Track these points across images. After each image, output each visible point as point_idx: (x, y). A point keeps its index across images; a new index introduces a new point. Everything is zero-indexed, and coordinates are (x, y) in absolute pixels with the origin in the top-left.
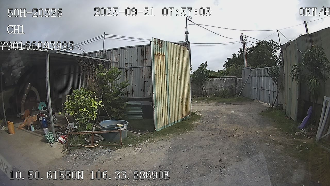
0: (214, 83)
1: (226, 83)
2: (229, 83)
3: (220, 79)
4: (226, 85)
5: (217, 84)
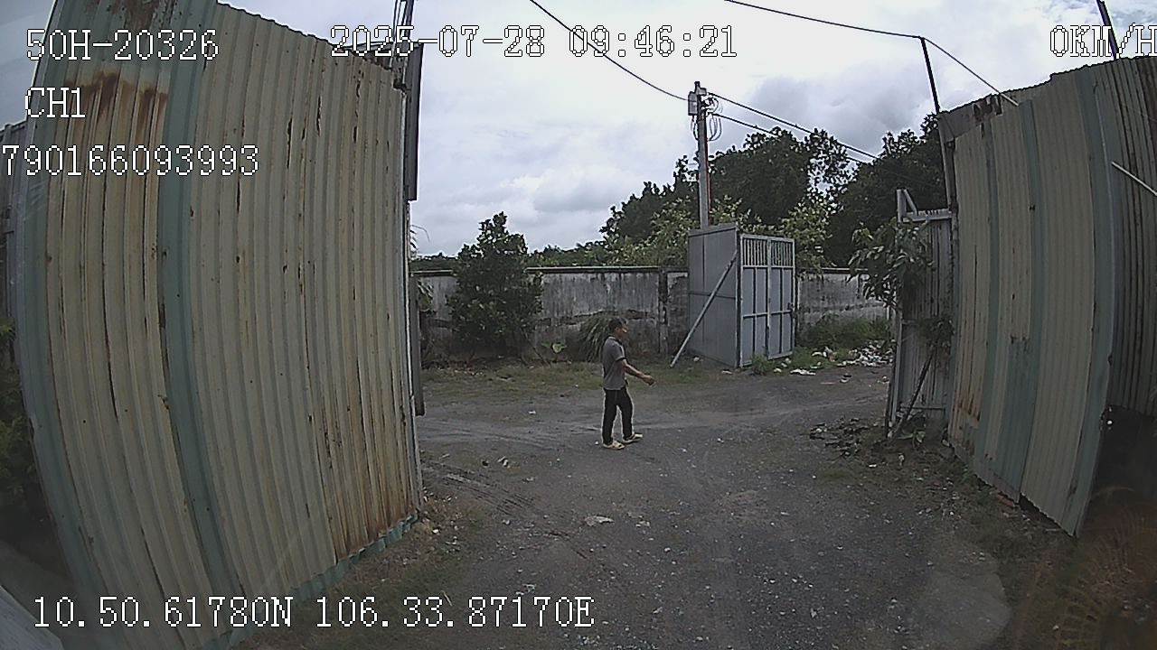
0: (562, 296)
1: (616, 296)
2: (632, 293)
3: (590, 275)
4: (615, 306)
5: (575, 299)
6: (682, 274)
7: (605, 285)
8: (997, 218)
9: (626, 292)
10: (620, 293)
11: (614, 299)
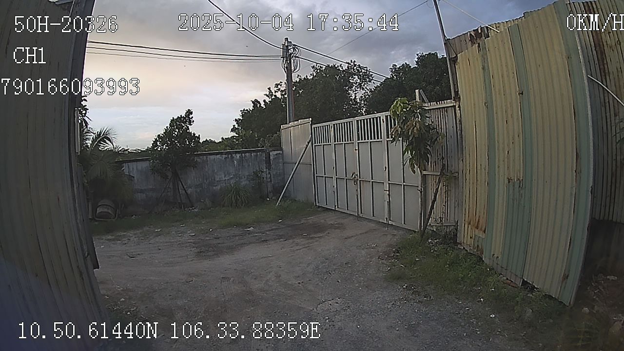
0: (208, 170)
1: (240, 167)
2: (249, 165)
3: (224, 156)
4: (240, 173)
5: (216, 171)
6: (278, 152)
7: (233, 161)
8: (492, 102)
9: (245, 164)
10: (243, 165)
11: (239, 169)
